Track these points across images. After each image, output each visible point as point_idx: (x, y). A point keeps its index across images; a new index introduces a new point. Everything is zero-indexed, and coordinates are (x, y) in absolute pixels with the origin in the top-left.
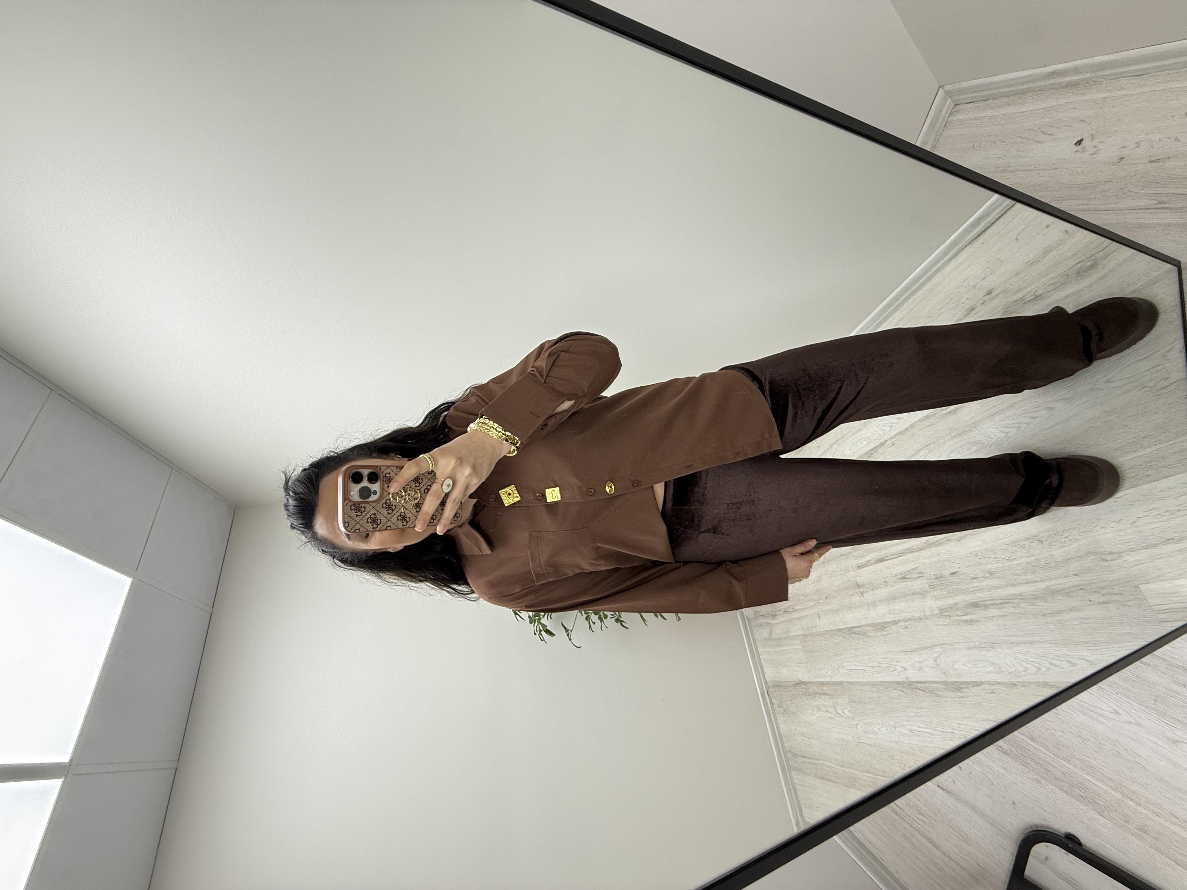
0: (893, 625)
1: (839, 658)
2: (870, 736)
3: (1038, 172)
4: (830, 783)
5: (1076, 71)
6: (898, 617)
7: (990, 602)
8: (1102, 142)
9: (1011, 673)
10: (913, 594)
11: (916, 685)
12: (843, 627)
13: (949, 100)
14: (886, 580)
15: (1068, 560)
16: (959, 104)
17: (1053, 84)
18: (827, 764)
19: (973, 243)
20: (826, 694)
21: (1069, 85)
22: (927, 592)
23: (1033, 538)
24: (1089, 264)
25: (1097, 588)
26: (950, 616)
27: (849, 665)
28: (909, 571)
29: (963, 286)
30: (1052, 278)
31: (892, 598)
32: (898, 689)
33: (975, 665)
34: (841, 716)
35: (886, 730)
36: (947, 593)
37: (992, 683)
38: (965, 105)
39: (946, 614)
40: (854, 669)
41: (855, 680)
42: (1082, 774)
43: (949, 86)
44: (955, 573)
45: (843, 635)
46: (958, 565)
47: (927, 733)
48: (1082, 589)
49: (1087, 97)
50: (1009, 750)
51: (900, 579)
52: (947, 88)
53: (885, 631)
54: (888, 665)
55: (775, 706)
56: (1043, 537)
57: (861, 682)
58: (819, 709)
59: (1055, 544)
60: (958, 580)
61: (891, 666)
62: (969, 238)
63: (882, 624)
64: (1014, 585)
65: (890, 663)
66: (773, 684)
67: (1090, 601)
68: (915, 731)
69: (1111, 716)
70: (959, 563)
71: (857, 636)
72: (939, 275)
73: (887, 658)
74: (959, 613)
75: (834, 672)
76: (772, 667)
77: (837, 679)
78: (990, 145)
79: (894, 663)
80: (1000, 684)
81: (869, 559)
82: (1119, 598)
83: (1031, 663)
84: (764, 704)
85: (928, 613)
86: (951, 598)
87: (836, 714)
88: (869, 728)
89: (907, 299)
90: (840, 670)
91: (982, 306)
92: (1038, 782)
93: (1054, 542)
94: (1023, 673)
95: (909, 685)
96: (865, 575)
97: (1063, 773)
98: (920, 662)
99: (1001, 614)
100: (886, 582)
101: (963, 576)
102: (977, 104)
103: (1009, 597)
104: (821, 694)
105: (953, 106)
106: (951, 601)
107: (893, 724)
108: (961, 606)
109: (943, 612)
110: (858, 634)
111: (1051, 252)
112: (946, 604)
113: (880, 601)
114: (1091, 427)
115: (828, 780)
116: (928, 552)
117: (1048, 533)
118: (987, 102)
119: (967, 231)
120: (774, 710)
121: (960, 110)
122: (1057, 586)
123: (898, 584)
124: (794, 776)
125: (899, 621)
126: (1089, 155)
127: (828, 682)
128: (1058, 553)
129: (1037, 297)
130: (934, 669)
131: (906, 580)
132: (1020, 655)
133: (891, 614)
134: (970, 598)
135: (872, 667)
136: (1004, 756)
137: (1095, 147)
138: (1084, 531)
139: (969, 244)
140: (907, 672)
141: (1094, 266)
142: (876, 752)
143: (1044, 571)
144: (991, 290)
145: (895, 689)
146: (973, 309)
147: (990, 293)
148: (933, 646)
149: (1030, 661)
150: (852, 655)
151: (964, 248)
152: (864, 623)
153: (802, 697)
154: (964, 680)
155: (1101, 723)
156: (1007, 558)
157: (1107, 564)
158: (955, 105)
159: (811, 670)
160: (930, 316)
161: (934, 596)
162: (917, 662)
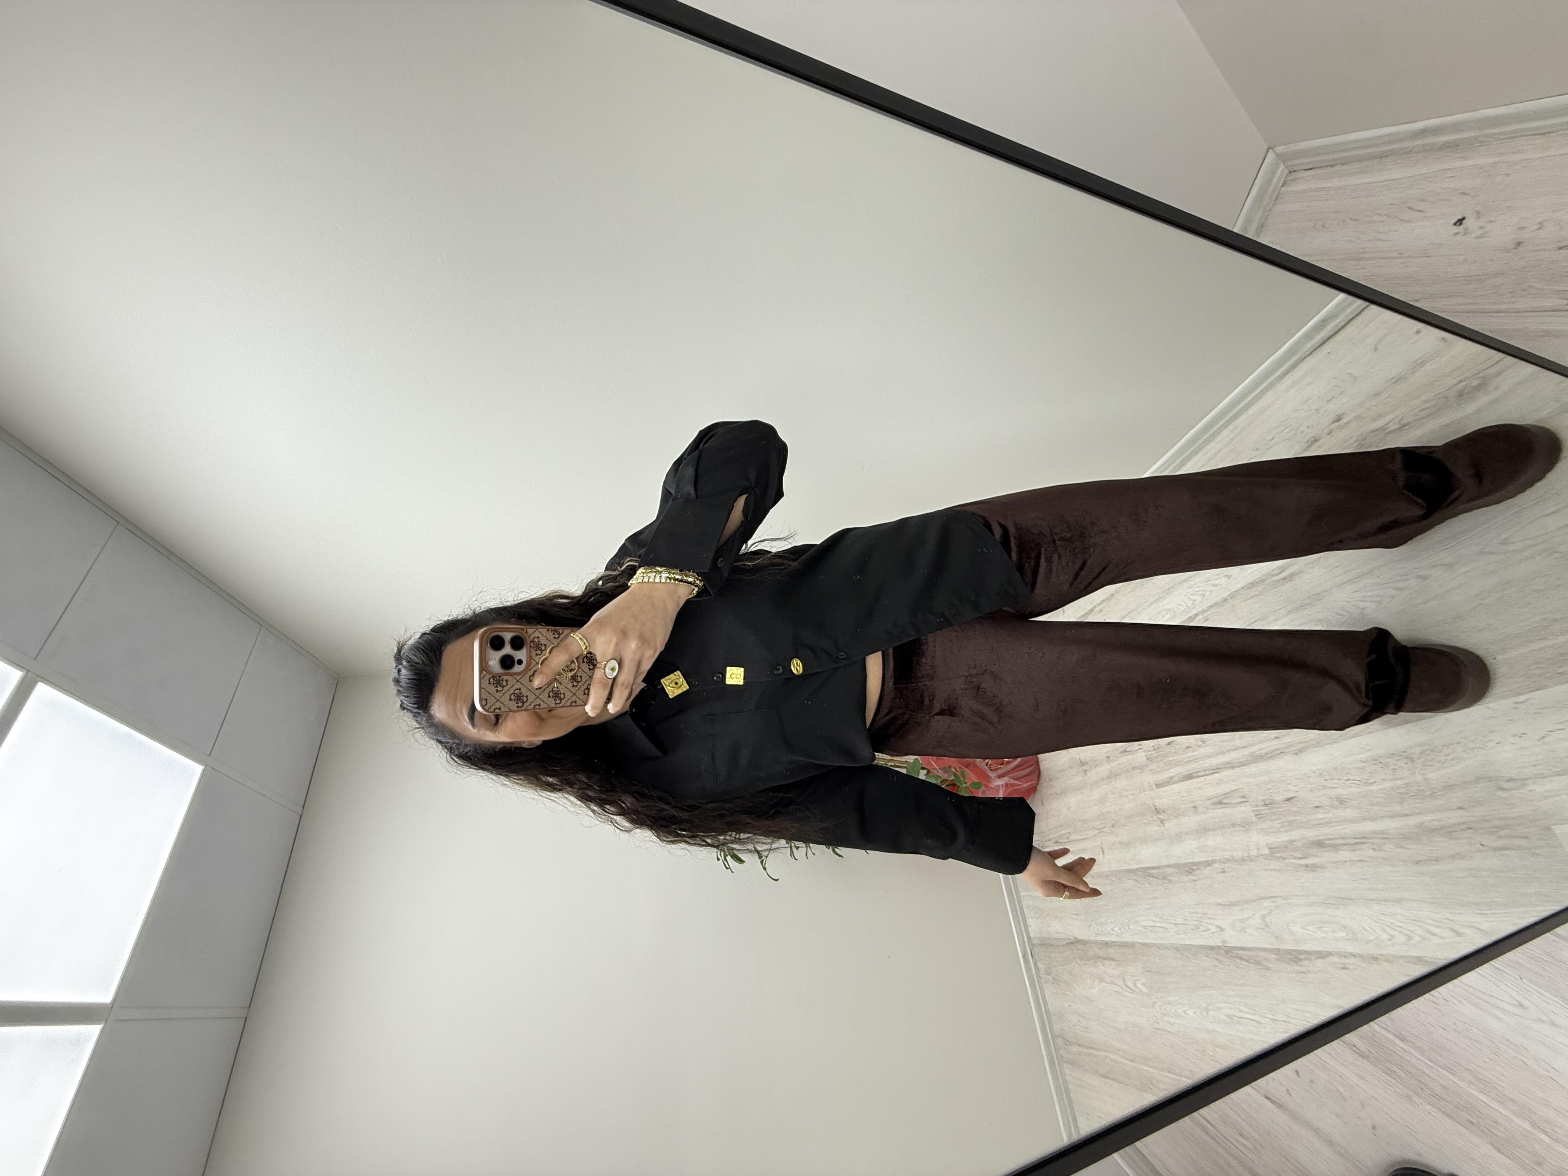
0: (1205, 867)
1: (1130, 909)
2: (1173, 1020)
3: (1402, 261)
4: (1116, 1084)
5: (1455, 127)
6: (1213, 857)
7: (1340, 841)
8: (1491, 221)
9: (1370, 941)
10: (1234, 825)
11: (1239, 952)
12: (1134, 866)
13: (1282, 166)
14: (1196, 804)
15: (1449, 787)
16: (1295, 171)
17: (1424, 145)
18: (1112, 1056)
19: (1317, 351)
20: (1112, 959)
21: (1444, 147)
22: (1253, 823)
23: (1400, 754)
24: (1475, 383)
25: (1492, 828)
26: (1285, 859)
27: (1144, 920)
28: (1227, 794)
29: (1302, 410)
30: (1426, 402)
31: (1203, 830)
32: (1211, 956)
33: (1318, 928)
34: (1133, 990)
35: (1195, 1013)
36: (1279, 825)
37: (1344, 954)
38: (1303, 172)
39: (1278, 855)
40: (1150, 925)
41: (1153, 942)
42: (1472, 1091)
43: (1281, 148)
44: (1292, 798)
45: (1135, 877)
46: (1296, 789)
47: (1252, 1020)
48: (1470, 828)
49: (1470, 162)
50: (1366, 1051)
51: (1215, 804)
52: (1280, 149)
53: (1194, 876)
54: (1197, 922)
55: (1041, 972)
56: (1414, 754)
57: (1161, 945)
58: (1101, 980)
59: (1430, 763)
60: (1294, 809)
61: (1203, 924)
62: (1310, 345)
63: (1189, 865)
64: (1373, 819)
65: (1201, 920)
66: (1039, 942)
67: (1482, 845)
68: (1235, 1016)
69: (1512, 1009)
70: (1295, 786)
71: (1155, 880)
72: (1270, 394)
73: (1196, 913)
74: (1297, 854)
75: (1122, 929)
76: (1038, 918)
77: (1127, 938)
78: (1338, 224)
79: (1205, 920)
80: (1354, 956)
81: (1172, 774)
82: (1524, 843)
83: (1399, 929)
84: (1026, 968)
85: (1254, 853)
86: (1286, 833)
87: (1124, 987)
88: (1170, 1009)
89: (1225, 426)
90: (1132, 927)
91: (1329, 436)
92: (1409, 1098)
93: (1431, 761)
94: (1388, 943)
95: (1227, 952)
96: (1167, 797)
97: (1444, 1087)
98: (1242, 921)
99: (1355, 859)
100: (1195, 807)
101: (1303, 803)
102: (1319, 171)
103: (1366, 836)
104: (1104, 959)
105: (1287, 174)
106: (1284, 837)
107: (1205, 1005)
108: (1299, 845)
109: (1274, 851)
110: (1156, 878)
111: (1422, 367)
112: (1278, 840)
113: (1187, 833)
114: (1481, 604)
115: (1113, 1079)
116: (1253, 768)
117: (1420, 749)
118: (1333, 168)
119: (1308, 336)
120: (1040, 977)
121: (1296, 179)
122: (1435, 823)
123: (1211, 811)
124: (1067, 1071)
125: (1213, 862)
126: (1475, 238)
127: (1114, 942)
128: (1435, 776)
129: (1405, 425)
130: (1261, 931)
131: (1224, 806)
132: (1383, 917)
133: (1201, 852)
134: (1313, 834)
135: (1176, 924)
136: (1360, 1059)
137: (1481, 228)
138: (1472, 747)
139: (1311, 354)
140: (1223, 933)
141: (1481, 386)
142: (1181, 1044)
143: (1418, 801)
144: (1341, 416)
145: (1207, 957)
146: (1316, 441)
147: (1338, 421)
148: (1260, 899)
149: (1398, 926)
150: (1148, 907)
151: (1303, 359)
152: (1164, 862)
153: (1079, 962)
154: (1304, 949)
155: (1499, 1019)
156: (1364, 781)
157: (1504, 794)
158: (1290, 172)
159: (1090, 925)
160: (1257, 449)
161: (1261, 829)
162: (1240, 920)
